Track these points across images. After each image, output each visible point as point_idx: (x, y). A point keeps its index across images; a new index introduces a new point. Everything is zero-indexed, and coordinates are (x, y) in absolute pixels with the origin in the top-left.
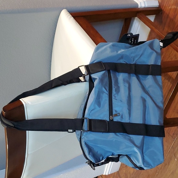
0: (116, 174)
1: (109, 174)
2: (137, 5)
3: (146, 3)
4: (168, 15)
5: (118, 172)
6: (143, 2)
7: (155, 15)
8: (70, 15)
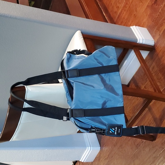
0: (90, 164)
1: (85, 162)
2: (137, 40)
3: (144, 40)
4: (158, 55)
5: (92, 163)
6: (142, 39)
7: (149, 52)
8: (81, 36)
